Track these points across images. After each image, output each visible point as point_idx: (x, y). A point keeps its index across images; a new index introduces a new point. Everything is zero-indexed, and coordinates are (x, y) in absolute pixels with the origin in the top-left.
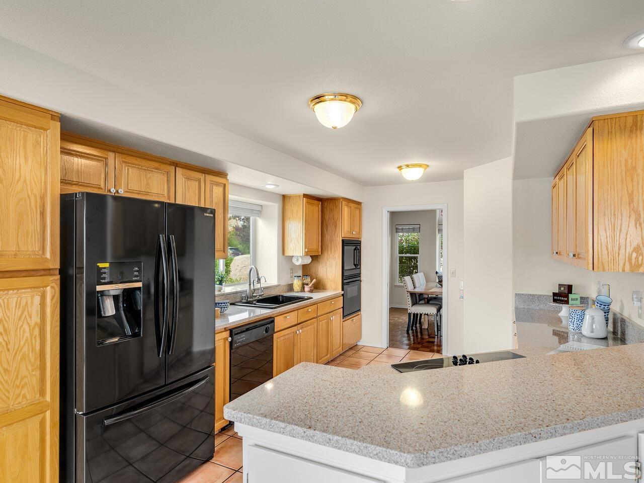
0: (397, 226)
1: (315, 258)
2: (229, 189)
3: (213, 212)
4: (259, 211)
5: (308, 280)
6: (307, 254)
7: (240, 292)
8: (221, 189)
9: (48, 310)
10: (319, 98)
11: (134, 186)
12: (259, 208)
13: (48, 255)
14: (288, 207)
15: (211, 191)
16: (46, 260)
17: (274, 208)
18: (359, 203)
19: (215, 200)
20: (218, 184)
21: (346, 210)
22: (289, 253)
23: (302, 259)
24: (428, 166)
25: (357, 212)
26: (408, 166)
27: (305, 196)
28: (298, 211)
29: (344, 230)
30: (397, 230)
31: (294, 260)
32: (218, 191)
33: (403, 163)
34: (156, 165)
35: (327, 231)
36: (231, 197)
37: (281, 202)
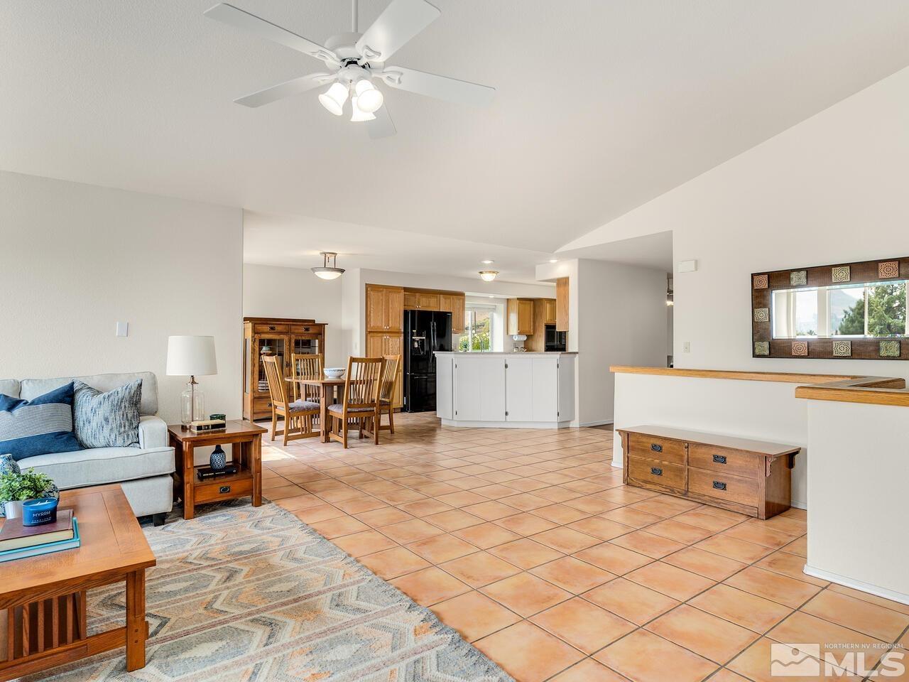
1: (529, 337)
3: (451, 313)
4: (494, 309)
6: (520, 333)
9: (401, 343)
10: (481, 273)
11: (424, 304)
12: (494, 307)
13: (401, 328)
14: (510, 306)
17: (503, 307)
21: (547, 306)
22: (510, 333)
23: (520, 338)
25: (554, 306)
27: (518, 299)
28: (515, 306)
29: (546, 318)
31: (514, 338)
34: (432, 295)
35: (537, 319)
37: (506, 303)
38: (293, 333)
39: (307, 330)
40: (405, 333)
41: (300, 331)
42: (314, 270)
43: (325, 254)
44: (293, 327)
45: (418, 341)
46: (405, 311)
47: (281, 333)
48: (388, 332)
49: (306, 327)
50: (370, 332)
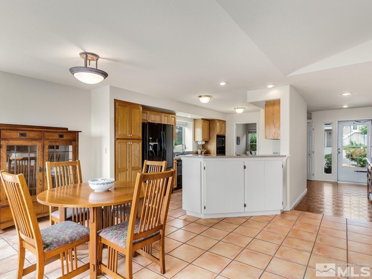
0: (249, 130)
2: (177, 118)
3: (173, 126)
4: (186, 125)
5: (204, 150)
6: (203, 140)
7: (179, 152)
8: (174, 118)
9: (140, 148)
10: (200, 96)
11: (152, 119)
12: (186, 124)
13: (140, 136)
14: (196, 123)
15: (171, 119)
16: (140, 137)
17: (191, 124)
18: (225, 121)
19: (172, 122)
20: (173, 117)
21: (218, 124)
22: (196, 140)
23: (201, 142)
24: (245, 108)
25: (224, 124)
26: (237, 108)
27: (202, 119)
28: (200, 124)
29: (218, 131)
30: (249, 132)
31: (198, 143)
32: (173, 119)
33: (236, 107)
34: (157, 113)
35: (211, 132)
36: (177, 120)
37: (193, 122)
38: (48, 139)
39: (61, 136)
40: (143, 140)
41: (54, 137)
42: (73, 70)
43: (86, 54)
44: (46, 134)
45: (152, 146)
46: (142, 123)
47: (33, 139)
48: (131, 139)
49: (61, 134)
50: (118, 139)
